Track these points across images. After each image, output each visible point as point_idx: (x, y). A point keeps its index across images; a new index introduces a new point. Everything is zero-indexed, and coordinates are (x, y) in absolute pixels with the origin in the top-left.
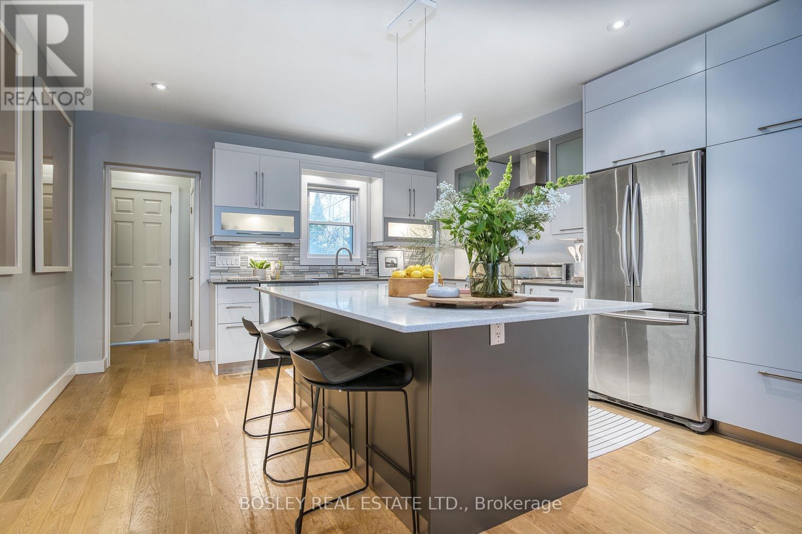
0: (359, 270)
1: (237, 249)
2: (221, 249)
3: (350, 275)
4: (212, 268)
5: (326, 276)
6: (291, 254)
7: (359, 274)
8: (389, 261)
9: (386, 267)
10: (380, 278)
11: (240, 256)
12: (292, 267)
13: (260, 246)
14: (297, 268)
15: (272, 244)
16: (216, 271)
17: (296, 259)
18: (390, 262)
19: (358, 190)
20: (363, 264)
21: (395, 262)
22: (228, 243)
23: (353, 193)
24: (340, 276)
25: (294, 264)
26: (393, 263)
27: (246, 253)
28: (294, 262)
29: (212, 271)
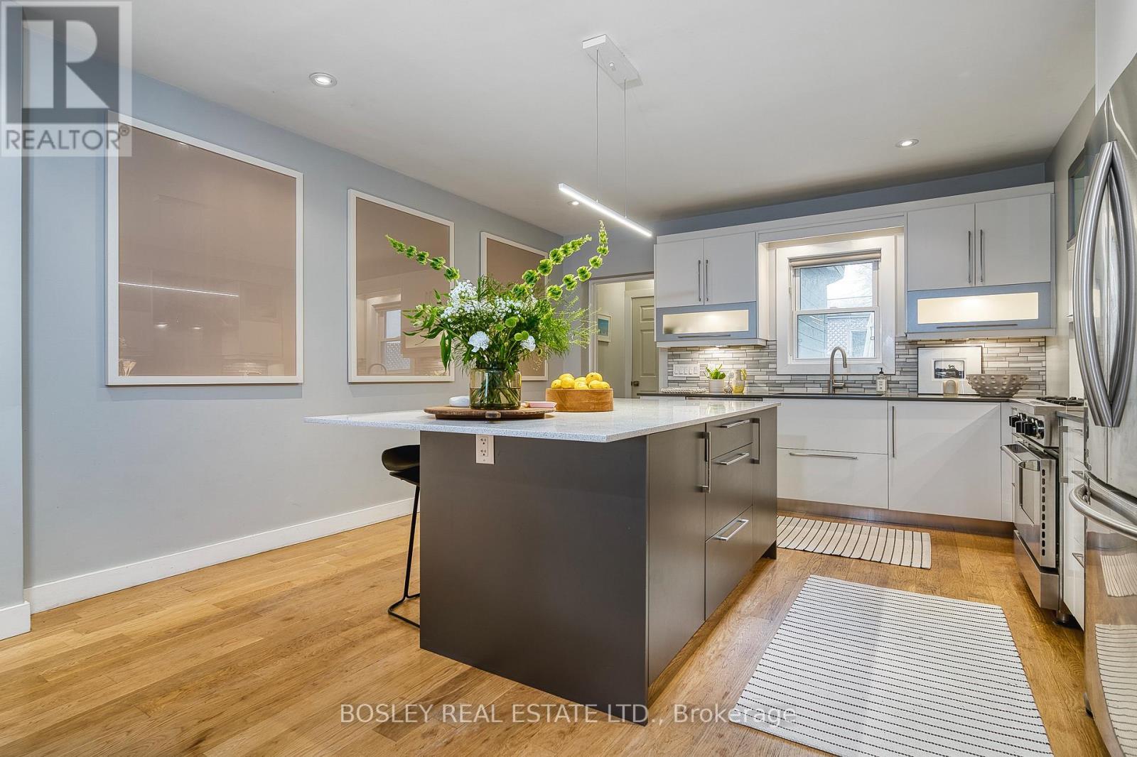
0: (874, 382)
1: (695, 355)
2: (679, 356)
3: (863, 390)
4: (670, 378)
5: (819, 391)
6: (764, 360)
7: (875, 388)
8: (944, 366)
9: (936, 377)
10: (920, 396)
11: (699, 364)
12: (766, 378)
13: (723, 351)
14: (773, 378)
15: (738, 347)
16: (674, 381)
17: (770, 366)
18: (947, 368)
19: (879, 251)
20: (881, 373)
21: (959, 367)
22: (685, 349)
23: (873, 257)
24: (838, 391)
25: (768, 373)
26: (954, 370)
27: (706, 360)
28: (768, 370)
29: (669, 381)
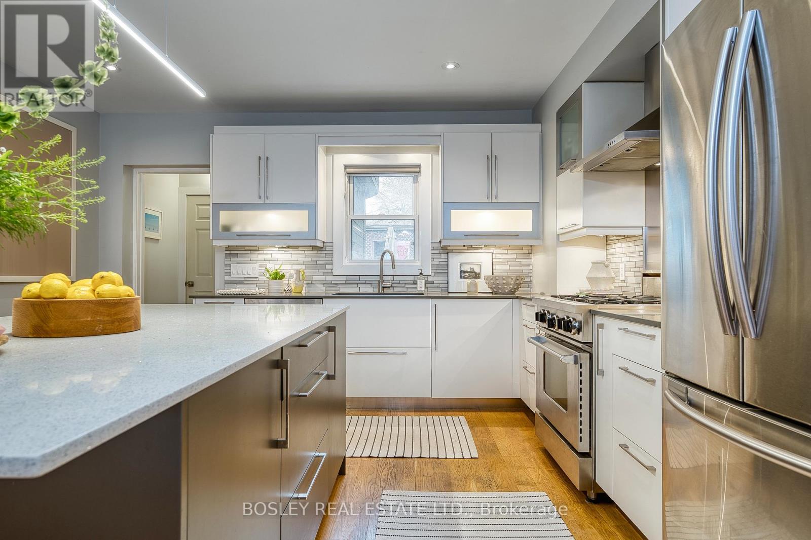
0: (415, 282)
1: (254, 255)
2: (237, 256)
3: (405, 289)
4: (227, 278)
5: (370, 290)
6: (321, 261)
7: (416, 288)
8: (466, 268)
9: (461, 277)
10: (450, 295)
11: (258, 264)
12: (323, 278)
13: (282, 251)
14: (329, 278)
15: (297, 247)
16: (231, 282)
17: (327, 267)
18: (469, 270)
20: (421, 274)
21: (477, 270)
22: (244, 248)
23: (414, 171)
24: (386, 291)
25: (325, 274)
26: (474, 272)
27: (265, 260)
28: (325, 271)
29: (226, 282)
